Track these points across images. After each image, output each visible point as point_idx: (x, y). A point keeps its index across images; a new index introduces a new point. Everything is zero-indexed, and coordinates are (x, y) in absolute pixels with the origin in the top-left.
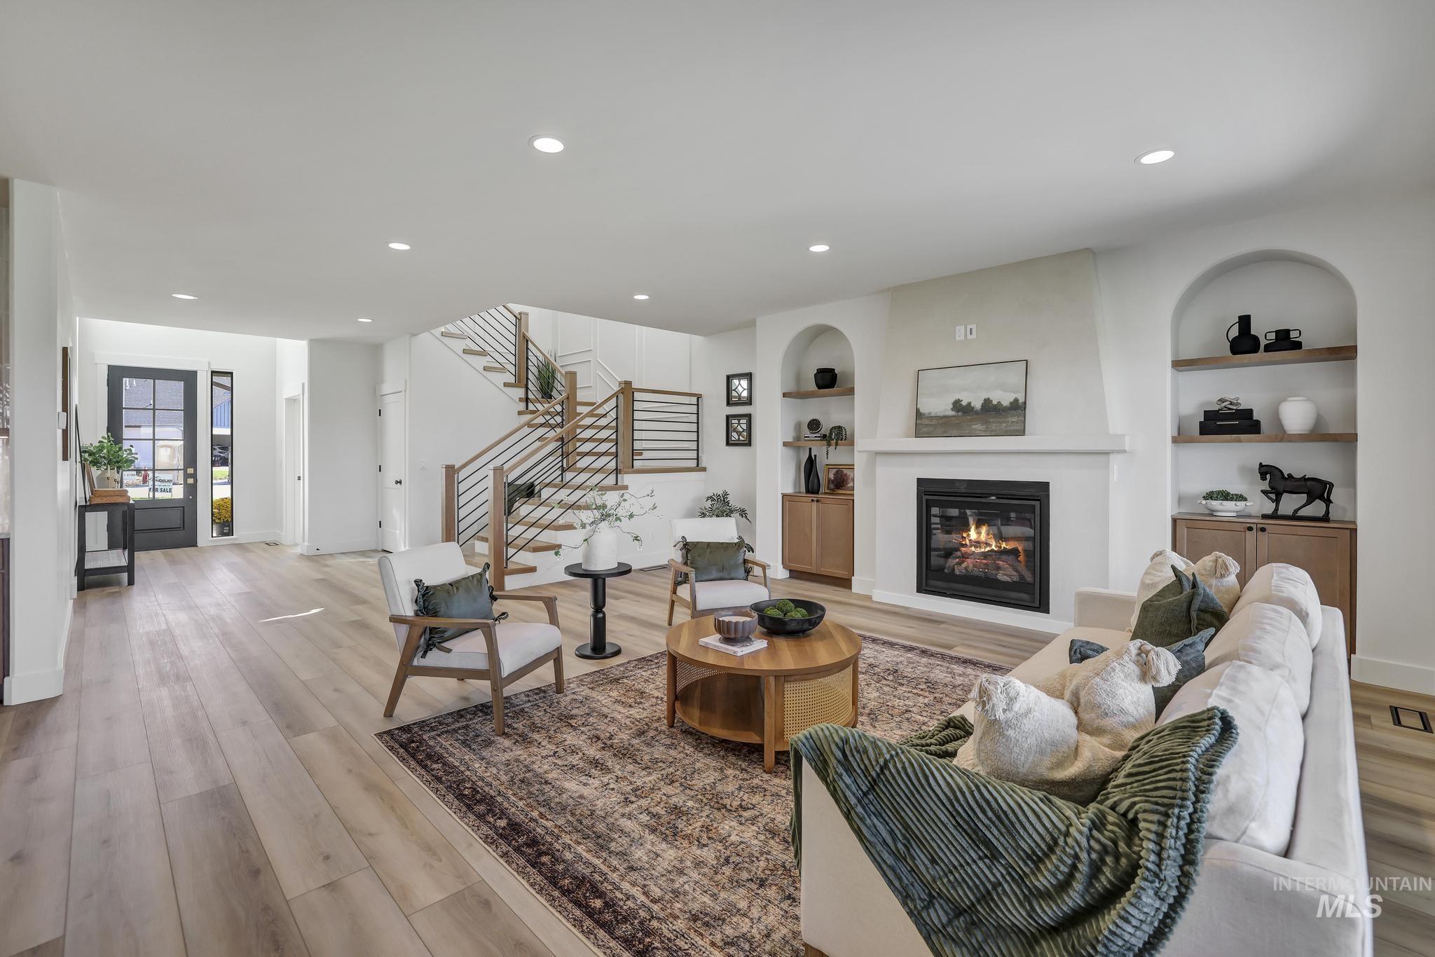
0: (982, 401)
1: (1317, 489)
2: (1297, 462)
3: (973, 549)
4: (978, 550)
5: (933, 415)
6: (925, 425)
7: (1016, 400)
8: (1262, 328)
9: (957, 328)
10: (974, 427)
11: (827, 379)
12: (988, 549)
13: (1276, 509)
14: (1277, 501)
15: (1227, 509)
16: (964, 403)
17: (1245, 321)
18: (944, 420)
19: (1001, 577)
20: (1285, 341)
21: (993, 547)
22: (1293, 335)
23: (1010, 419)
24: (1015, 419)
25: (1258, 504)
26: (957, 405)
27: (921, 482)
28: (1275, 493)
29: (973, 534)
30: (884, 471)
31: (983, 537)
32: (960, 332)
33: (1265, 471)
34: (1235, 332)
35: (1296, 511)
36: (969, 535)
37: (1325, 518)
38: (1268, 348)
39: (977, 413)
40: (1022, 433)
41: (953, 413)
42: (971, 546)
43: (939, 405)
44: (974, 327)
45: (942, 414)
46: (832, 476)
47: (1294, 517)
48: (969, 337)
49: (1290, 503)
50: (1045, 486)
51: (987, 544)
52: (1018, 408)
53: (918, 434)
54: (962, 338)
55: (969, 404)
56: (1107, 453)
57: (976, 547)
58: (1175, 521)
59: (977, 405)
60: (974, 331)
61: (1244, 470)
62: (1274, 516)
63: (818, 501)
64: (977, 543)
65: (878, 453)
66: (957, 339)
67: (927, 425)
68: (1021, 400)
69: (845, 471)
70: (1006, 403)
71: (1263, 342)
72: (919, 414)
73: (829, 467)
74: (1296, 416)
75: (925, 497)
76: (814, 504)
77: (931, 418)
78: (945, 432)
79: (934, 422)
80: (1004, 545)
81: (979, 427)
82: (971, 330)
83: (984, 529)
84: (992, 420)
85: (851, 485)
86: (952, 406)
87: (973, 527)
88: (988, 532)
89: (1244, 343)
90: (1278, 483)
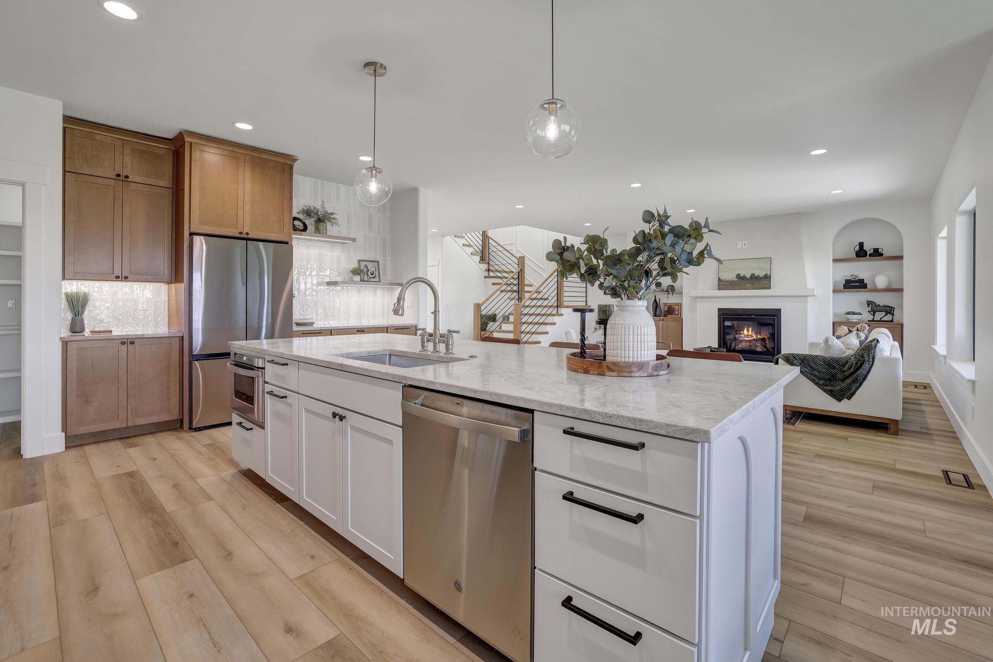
0: (750, 275)
1: (889, 310)
3: (745, 339)
5: (727, 280)
6: (723, 285)
7: (766, 274)
8: (868, 247)
9: (738, 243)
10: (747, 285)
12: (752, 338)
13: (873, 318)
14: (874, 315)
15: (856, 318)
16: (742, 275)
17: (861, 245)
18: (732, 283)
19: (758, 349)
20: (877, 253)
21: (754, 337)
22: (880, 250)
23: (763, 282)
24: (766, 282)
25: (866, 316)
26: (738, 276)
27: (719, 310)
28: (874, 312)
29: (746, 332)
30: (701, 306)
31: (750, 333)
32: (739, 245)
33: (869, 303)
34: (857, 248)
35: (881, 319)
36: (744, 333)
37: (892, 321)
38: (870, 255)
39: (748, 280)
40: (770, 288)
41: (736, 280)
42: (745, 337)
43: (731, 276)
44: (746, 243)
45: (731, 280)
46: (666, 309)
47: (880, 321)
48: (744, 246)
49: (879, 316)
50: (779, 310)
51: (752, 336)
52: (767, 278)
53: (720, 288)
54: (740, 247)
55: (744, 276)
56: (806, 296)
57: (747, 338)
58: (834, 324)
59: (748, 276)
60: (746, 244)
61: (861, 304)
62: (873, 321)
63: (663, 320)
64: (747, 336)
65: (696, 298)
66: (738, 247)
67: (724, 285)
68: (769, 274)
69: (673, 306)
70: (761, 275)
71: (869, 253)
72: (719, 278)
73: (666, 304)
74: (881, 282)
75: (722, 317)
76: (661, 322)
77: (725, 281)
78: (732, 287)
79: (727, 283)
80: (759, 336)
81: (749, 285)
82: (745, 244)
83: (750, 330)
84: (755, 283)
85: (677, 312)
86: (736, 277)
87: (746, 329)
88: (752, 331)
89: (861, 253)
90: (874, 308)
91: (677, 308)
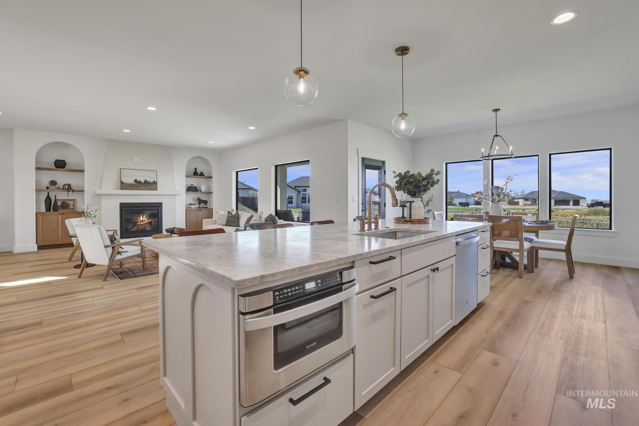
1: (206, 202)
2: (203, 198)
3: (141, 223)
4: (142, 223)
5: (127, 183)
6: (124, 186)
7: (154, 181)
8: (199, 171)
9: (135, 158)
11: (60, 165)
12: (145, 222)
14: (200, 205)
15: (193, 207)
16: (138, 180)
17: (196, 169)
18: (131, 185)
19: (147, 229)
20: (202, 174)
21: (147, 221)
22: (203, 173)
23: (153, 186)
24: (154, 186)
25: (197, 206)
26: (136, 181)
27: (121, 204)
28: (199, 203)
29: (141, 218)
31: (144, 219)
32: (136, 159)
33: (198, 199)
34: (194, 171)
35: (203, 206)
36: (140, 219)
37: (208, 208)
38: (199, 175)
39: (142, 183)
40: (157, 190)
41: (135, 183)
43: (129, 180)
45: (130, 183)
46: (60, 204)
47: (203, 208)
48: (139, 161)
50: (161, 204)
51: (145, 221)
52: (155, 183)
53: (122, 188)
54: (137, 161)
55: (140, 181)
56: (176, 195)
57: (142, 222)
58: (186, 210)
59: (143, 181)
61: (194, 199)
62: (200, 208)
63: (63, 214)
64: (142, 221)
65: (101, 195)
66: (135, 161)
68: (156, 181)
70: (151, 181)
71: (199, 174)
72: (122, 182)
73: (60, 200)
74: (203, 188)
75: (123, 209)
78: (132, 189)
79: (128, 185)
80: (149, 221)
81: (143, 187)
82: (140, 160)
83: (144, 216)
84: (148, 186)
85: (72, 207)
86: (134, 181)
87: (141, 216)
88: (145, 217)
89: (195, 173)
90: (200, 201)
91: (72, 203)
